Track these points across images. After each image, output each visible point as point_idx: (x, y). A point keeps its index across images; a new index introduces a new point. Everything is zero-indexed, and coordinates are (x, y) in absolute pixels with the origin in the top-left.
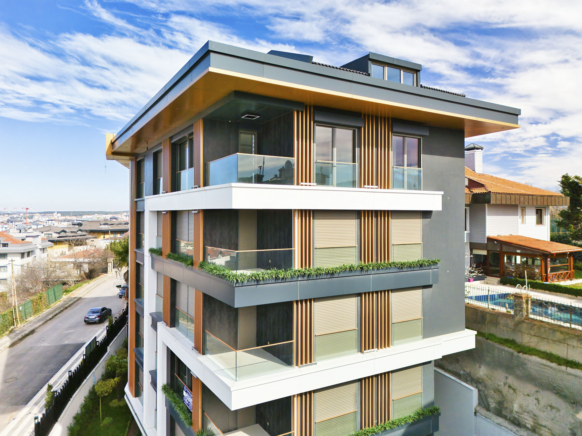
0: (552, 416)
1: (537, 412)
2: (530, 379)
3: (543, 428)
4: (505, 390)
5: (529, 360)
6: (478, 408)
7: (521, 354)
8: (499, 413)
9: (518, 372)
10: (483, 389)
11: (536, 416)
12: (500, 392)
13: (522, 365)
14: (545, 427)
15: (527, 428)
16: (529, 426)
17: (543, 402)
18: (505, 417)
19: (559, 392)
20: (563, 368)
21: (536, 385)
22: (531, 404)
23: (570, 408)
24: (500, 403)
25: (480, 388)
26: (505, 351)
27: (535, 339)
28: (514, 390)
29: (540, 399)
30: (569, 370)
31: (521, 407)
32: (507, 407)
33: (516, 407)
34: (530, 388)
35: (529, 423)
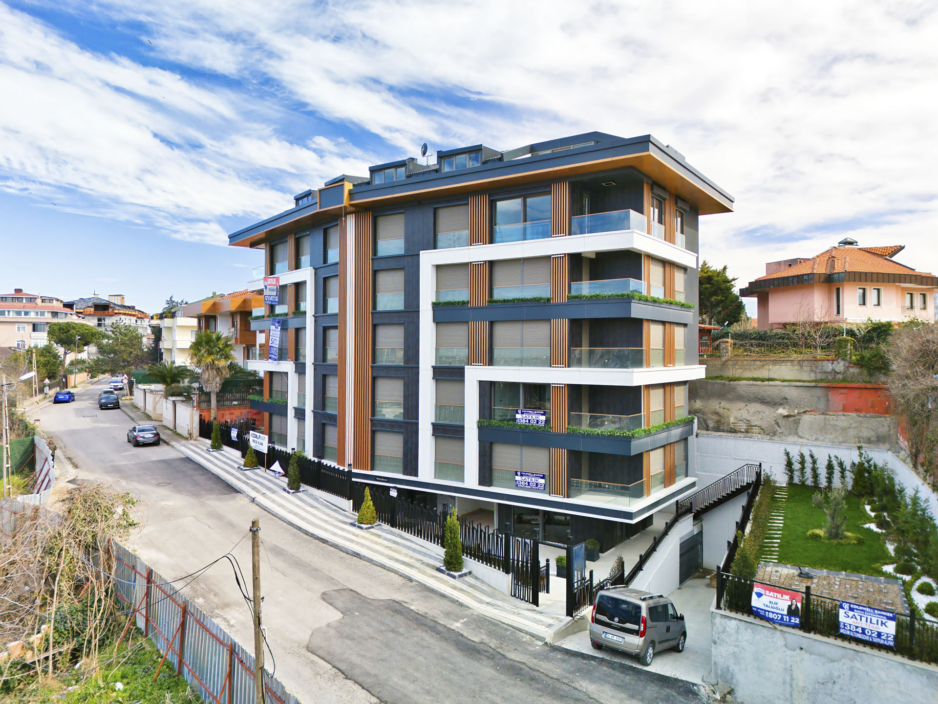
0: (761, 417)
1: (749, 418)
2: (740, 398)
3: (754, 428)
4: (721, 411)
5: (739, 385)
6: (699, 432)
7: (732, 382)
8: (717, 429)
9: (730, 396)
10: (702, 416)
11: (748, 421)
12: (717, 413)
13: (734, 389)
14: (756, 426)
15: (743, 432)
16: (743, 430)
17: (752, 411)
18: (723, 431)
19: (763, 401)
20: (766, 383)
21: (744, 402)
22: (744, 414)
23: (772, 409)
24: (718, 422)
25: (699, 415)
26: (717, 384)
27: (740, 371)
28: (728, 410)
29: (749, 410)
30: (770, 383)
31: (736, 418)
32: (724, 423)
33: (732, 420)
34: (741, 405)
35: (743, 427)
